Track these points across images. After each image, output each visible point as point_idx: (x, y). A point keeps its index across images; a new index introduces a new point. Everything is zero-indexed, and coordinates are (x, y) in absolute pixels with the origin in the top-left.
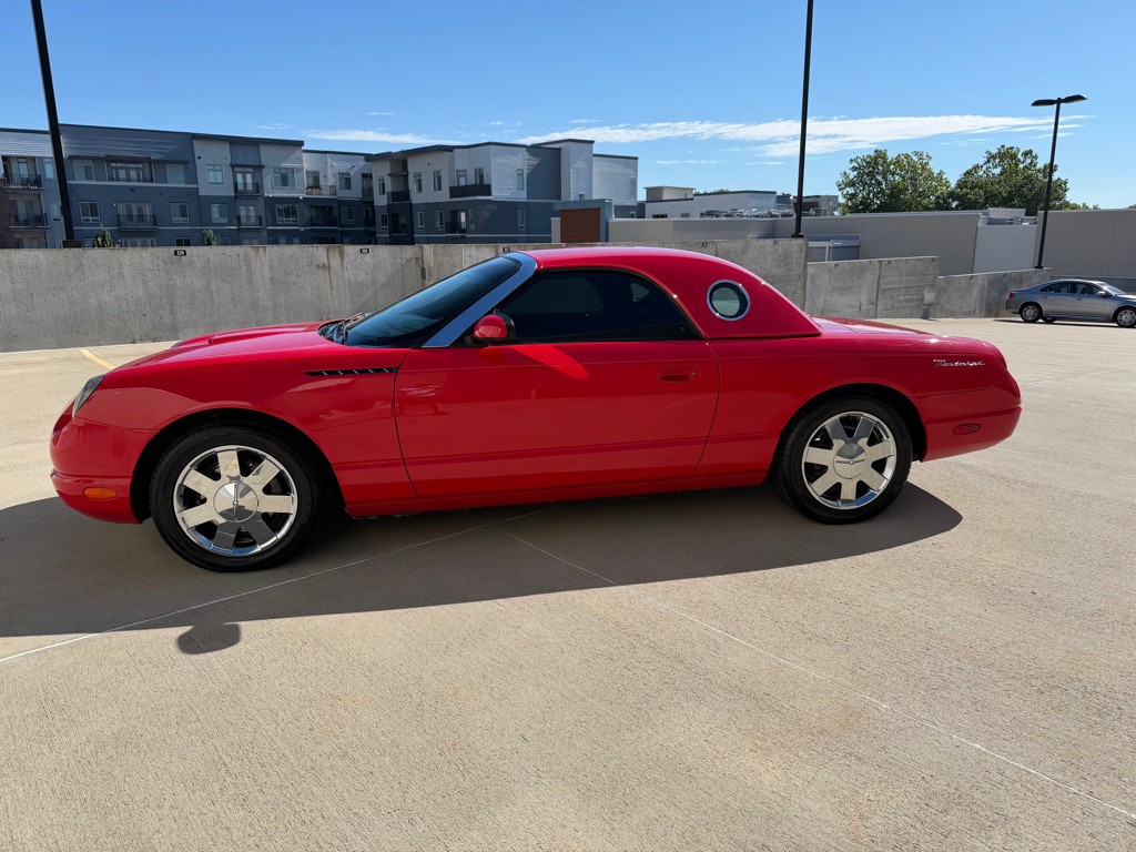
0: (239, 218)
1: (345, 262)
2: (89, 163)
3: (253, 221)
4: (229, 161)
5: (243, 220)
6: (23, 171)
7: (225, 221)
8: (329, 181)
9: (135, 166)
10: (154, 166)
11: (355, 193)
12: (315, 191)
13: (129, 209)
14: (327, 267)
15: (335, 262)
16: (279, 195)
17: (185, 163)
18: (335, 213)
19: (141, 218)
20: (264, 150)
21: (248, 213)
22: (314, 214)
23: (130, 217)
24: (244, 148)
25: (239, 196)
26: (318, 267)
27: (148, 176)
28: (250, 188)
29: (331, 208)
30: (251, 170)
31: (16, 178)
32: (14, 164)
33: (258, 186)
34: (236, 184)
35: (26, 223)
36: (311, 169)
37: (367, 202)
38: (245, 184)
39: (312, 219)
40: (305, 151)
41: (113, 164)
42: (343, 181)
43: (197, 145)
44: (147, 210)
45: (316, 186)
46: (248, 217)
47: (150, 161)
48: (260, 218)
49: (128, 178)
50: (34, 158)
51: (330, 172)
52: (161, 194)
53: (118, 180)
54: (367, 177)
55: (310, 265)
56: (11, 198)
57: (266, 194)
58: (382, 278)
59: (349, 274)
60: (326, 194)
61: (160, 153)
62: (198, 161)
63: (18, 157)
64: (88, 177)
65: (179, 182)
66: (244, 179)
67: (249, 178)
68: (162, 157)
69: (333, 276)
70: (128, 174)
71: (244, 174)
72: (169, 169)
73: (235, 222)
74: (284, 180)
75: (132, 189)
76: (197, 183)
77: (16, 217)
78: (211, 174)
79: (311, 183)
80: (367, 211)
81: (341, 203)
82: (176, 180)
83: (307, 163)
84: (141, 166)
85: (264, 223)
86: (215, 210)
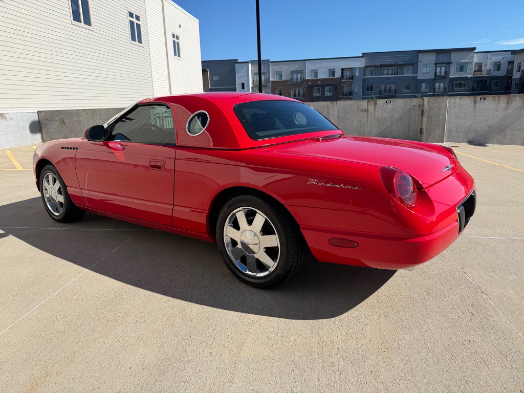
0: (435, 89)
1: (377, 108)
2: (373, 68)
3: (441, 90)
4: (434, 62)
5: (436, 90)
6: (348, 74)
7: (427, 91)
8: (488, 66)
9: (391, 68)
10: (399, 67)
11: (503, 72)
12: (478, 73)
13: (386, 87)
14: (366, 111)
15: (371, 108)
16: (457, 76)
17: (413, 65)
18: (488, 84)
19: (390, 91)
20: (453, 55)
21: (440, 86)
22: (475, 86)
23: (385, 90)
24: (443, 55)
25: (437, 78)
26: (362, 111)
27: (396, 72)
28: (443, 74)
29: (485, 81)
30: (445, 65)
31: (345, 77)
32: (345, 71)
33: (447, 73)
34: (436, 73)
35: (346, 95)
36: (477, 62)
37: (509, 77)
38: (440, 72)
39: (473, 87)
40: (476, 53)
41: (382, 68)
42: (496, 66)
43: (420, 55)
44: (393, 87)
45: (480, 70)
46: (439, 88)
47: (398, 65)
48: (445, 88)
49: (388, 74)
50: (352, 68)
51: (489, 62)
52: (400, 80)
53: (383, 75)
54: (511, 63)
55: (358, 109)
56: (342, 85)
57: (450, 77)
58: (396, 116)
59: (378, 114)
60: (484, 74)
61: (403, 61)
62: (419, 63)
63: (347, 68)
64: (372, 75)
65: (409, 74)
66: (441, 69)
67: (443, 69)
68: (403, 62)
69: (369, 114)
70: (388, 71)
71: (441, 67)
72: (406, 68)
73: (433, 91)
74: (462, 69)
75: (388, 78)
76: (417, 73)
77: (342, 93)
78: (425, 69)
79: (477, 69)
80: (508, 82)
81: (492, 78)
82: (408, 73)
83: (476, 59)
84: (394, 68)
85: (447, 90)
86: (423, 85)
